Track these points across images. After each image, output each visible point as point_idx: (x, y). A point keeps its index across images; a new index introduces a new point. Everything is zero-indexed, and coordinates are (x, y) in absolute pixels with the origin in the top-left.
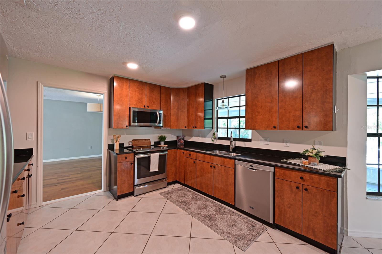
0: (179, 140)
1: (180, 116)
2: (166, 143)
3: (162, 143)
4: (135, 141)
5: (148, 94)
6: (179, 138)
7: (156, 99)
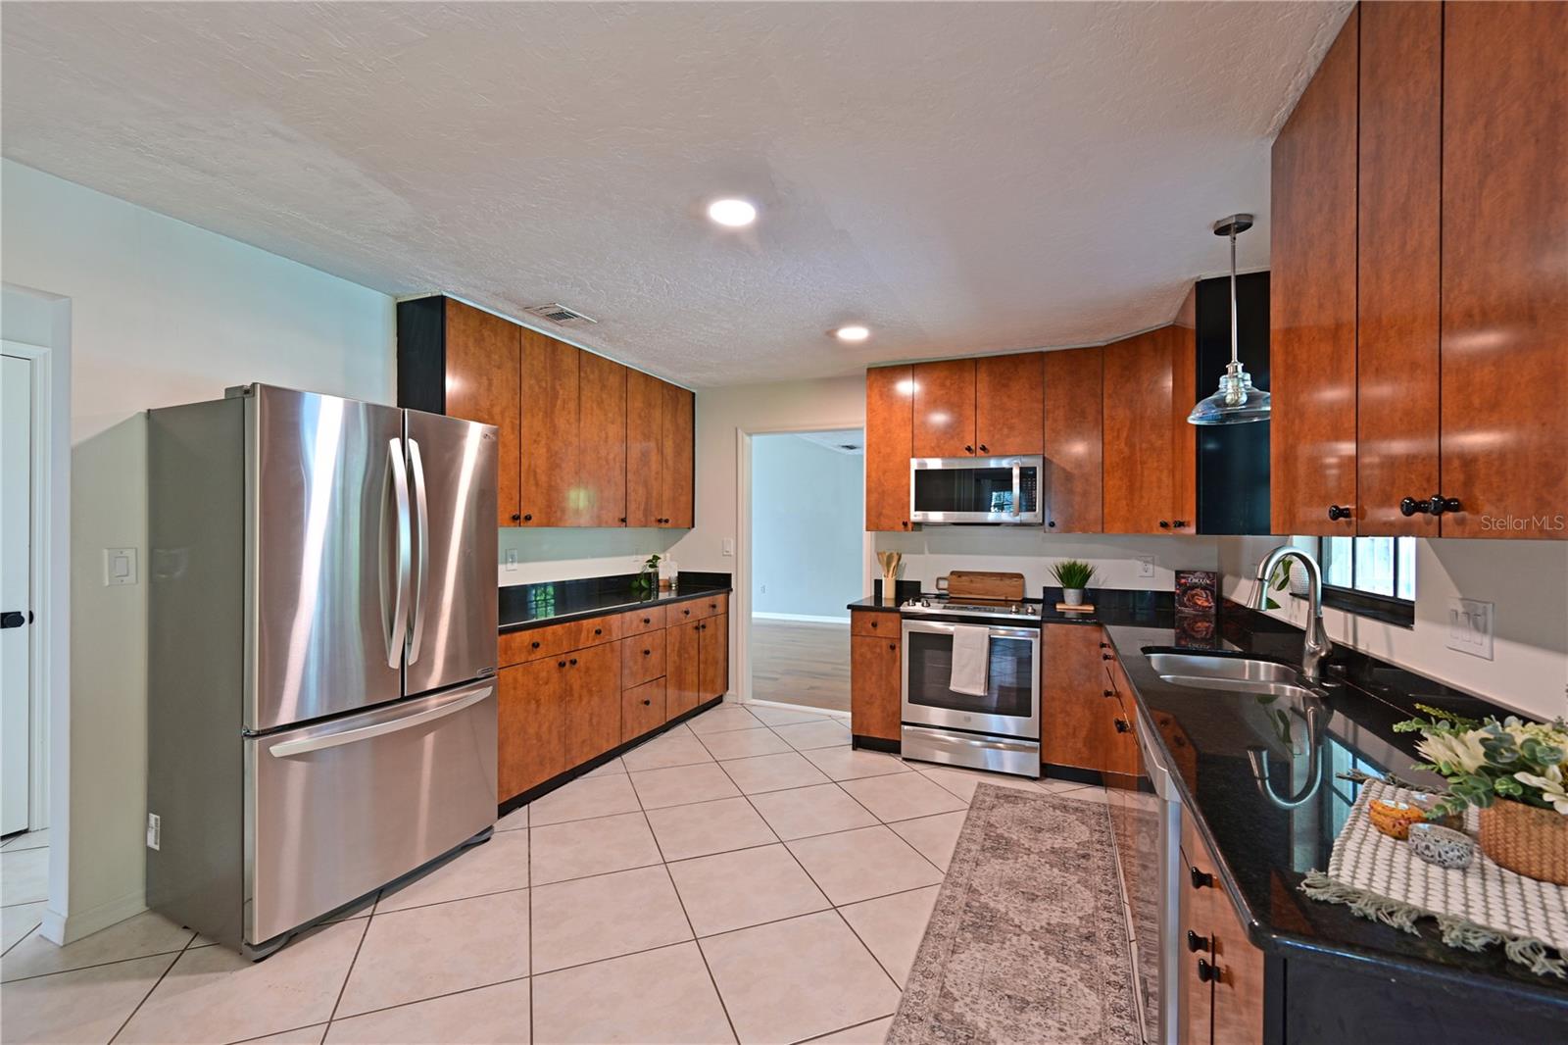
0: (1184, 593)
1: (1139, 472)
2: (1089, 596)
3: (1071, 596)
4: (960, 576)
5: (984, 401)
6: (1183, 581)
7: (1020, 412)
